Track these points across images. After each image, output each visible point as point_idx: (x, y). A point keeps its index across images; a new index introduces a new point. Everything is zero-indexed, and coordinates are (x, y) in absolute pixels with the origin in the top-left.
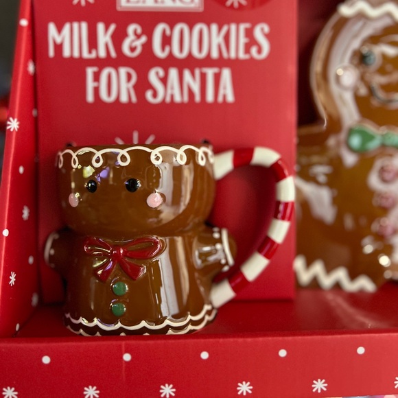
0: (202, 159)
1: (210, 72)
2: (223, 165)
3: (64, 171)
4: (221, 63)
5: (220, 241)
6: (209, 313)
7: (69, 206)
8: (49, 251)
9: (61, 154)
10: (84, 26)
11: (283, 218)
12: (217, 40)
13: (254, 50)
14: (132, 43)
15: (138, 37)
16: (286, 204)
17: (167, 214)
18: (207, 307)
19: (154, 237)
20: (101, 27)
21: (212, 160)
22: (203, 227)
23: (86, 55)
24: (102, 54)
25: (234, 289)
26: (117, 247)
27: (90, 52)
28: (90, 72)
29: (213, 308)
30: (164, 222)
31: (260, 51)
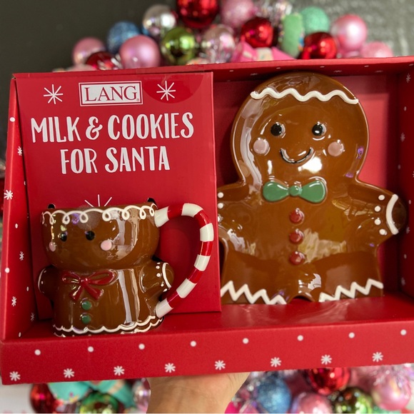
0: (143, 214)
1: (151, 149)
2: (161, 217)
3: (46, 225)
4: (159, 142)
5: (160, 271)
6: (152, 321)
7: (50, 251)
8: (40, 282)
9: (43, 214)
10: (56, 119)
11: (203, 254)
12: (155, 125)
13: (183, 132)
14: (92, 130)
15: (97, 125)
16: (206, 243)
17: (122, 252)
18: (150, 317)
19: (110, 270)
20: (69, 119)
21: (152, 215)
22: (149, 262)
23: (59, 140)
24: (71, 139)
25: (171, 304)
26: (83, 277)
27: (62, 138)
28: (63, 152)
29: (157, 318)
30: (120, 258)
31: (187, 133)
